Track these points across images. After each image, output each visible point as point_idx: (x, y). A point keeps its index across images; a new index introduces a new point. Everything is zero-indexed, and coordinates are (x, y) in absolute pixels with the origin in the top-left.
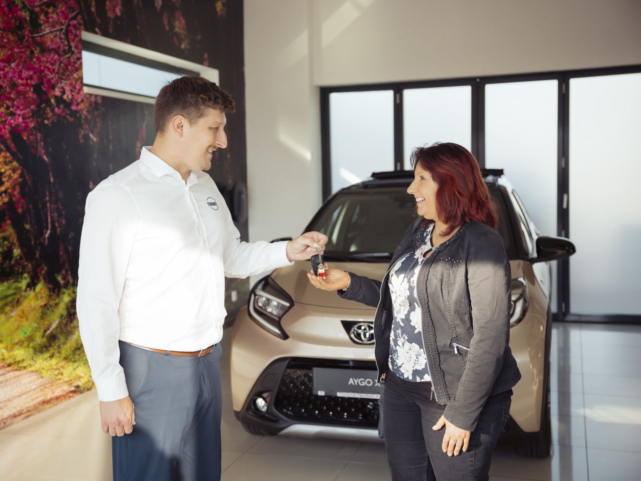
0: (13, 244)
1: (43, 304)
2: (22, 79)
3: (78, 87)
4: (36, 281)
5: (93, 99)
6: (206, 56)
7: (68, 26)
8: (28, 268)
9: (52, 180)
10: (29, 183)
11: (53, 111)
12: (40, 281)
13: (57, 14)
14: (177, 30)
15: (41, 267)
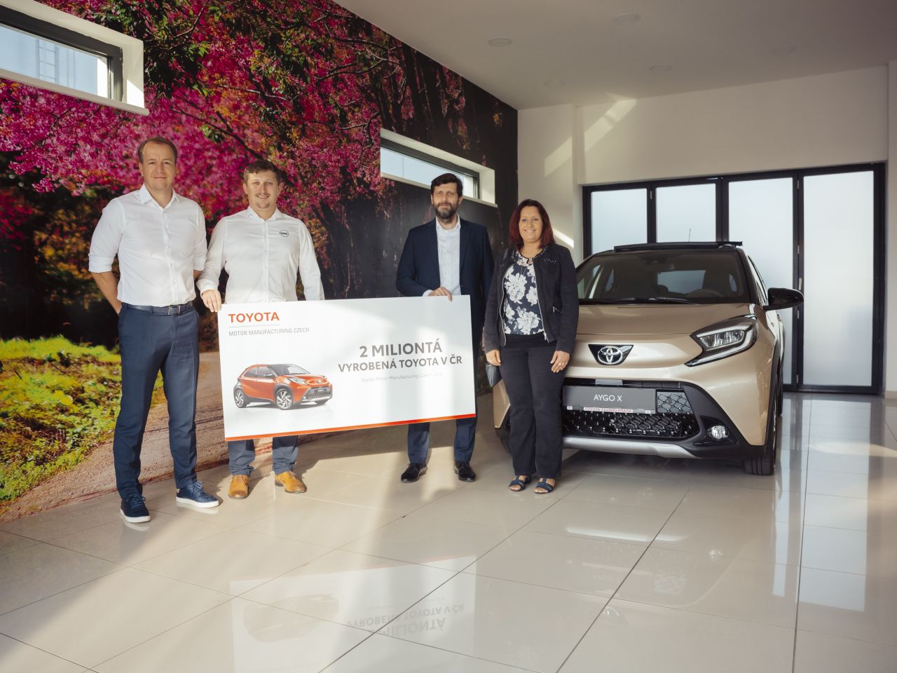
2: (331, 162)
3: (376, 172)
5: (388, 183)
6: (484, 157)
7: (370, 122)
9: (352, 245)
10: (334, 245)
11: (355, 189)
13: (361, 113)
14: (459, 133)
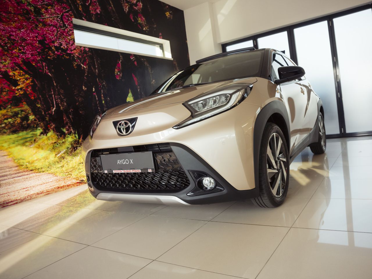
0: (28, 113)
1: (53, 142)
2: (30, 37)
3: (71, 43)
4: (47, 131)
5: (82, 49)
6: (160, 34)
8: (41, 125)
9: (55, 84)
10: (38, 85)
11: (53, 53)
12: (51, 131)
13: (54, 10)
14: (140, 22)
15: (51, 125)
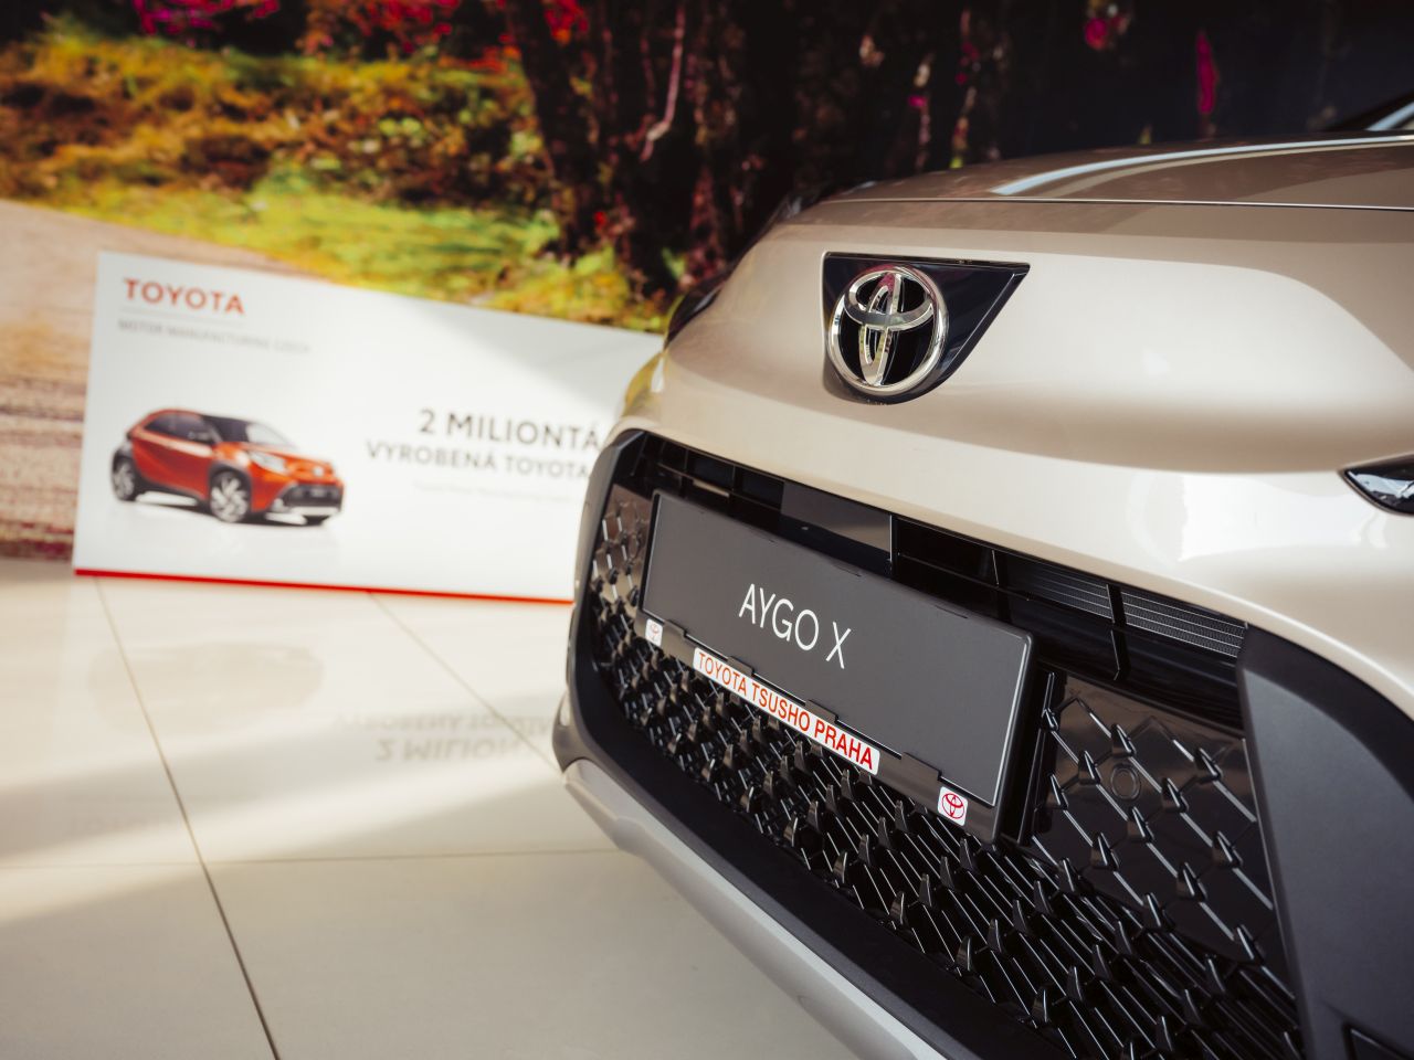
8: (561, 200)
15: (614, 213)
